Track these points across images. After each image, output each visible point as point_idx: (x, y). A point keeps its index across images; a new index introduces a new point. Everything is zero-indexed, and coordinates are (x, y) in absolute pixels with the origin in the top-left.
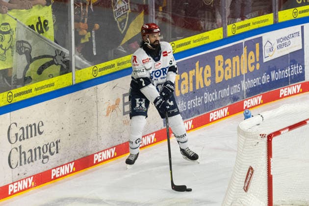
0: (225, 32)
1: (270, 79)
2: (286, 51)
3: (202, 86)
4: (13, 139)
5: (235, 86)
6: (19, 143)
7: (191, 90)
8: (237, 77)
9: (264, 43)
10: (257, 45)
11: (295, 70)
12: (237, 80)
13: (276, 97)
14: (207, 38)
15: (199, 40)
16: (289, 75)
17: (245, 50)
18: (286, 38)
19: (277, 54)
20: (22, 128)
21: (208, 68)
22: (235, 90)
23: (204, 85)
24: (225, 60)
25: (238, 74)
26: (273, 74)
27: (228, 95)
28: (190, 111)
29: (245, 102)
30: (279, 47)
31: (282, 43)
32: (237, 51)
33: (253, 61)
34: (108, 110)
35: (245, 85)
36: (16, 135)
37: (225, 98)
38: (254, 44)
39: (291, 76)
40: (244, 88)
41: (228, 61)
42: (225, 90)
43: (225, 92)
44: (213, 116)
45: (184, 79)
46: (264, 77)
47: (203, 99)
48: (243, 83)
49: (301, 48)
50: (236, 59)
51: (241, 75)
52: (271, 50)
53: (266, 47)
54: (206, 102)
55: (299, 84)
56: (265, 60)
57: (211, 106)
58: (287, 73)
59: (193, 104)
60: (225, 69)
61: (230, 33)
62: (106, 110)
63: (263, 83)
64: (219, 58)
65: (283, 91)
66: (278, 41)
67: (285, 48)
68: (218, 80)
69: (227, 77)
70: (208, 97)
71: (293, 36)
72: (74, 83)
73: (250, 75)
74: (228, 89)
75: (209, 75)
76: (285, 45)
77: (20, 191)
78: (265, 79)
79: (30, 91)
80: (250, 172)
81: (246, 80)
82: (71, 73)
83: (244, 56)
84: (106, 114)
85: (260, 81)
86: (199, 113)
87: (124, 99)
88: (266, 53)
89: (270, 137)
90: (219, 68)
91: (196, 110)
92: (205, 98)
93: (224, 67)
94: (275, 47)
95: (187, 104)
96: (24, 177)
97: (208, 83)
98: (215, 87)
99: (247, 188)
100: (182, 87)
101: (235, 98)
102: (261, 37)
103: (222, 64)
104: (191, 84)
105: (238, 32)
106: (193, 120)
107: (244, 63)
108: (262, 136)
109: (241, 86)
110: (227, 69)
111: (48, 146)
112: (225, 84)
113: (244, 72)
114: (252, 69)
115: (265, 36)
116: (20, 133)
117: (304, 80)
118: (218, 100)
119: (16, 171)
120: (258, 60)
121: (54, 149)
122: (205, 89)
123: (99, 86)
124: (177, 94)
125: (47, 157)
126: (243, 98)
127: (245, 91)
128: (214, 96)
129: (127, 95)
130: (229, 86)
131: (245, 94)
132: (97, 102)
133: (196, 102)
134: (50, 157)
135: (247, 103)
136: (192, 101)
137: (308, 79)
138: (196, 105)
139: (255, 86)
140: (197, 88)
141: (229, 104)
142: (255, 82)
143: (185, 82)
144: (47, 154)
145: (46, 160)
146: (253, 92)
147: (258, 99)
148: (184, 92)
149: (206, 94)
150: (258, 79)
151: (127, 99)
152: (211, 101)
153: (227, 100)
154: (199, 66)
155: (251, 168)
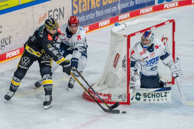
1: (135, 4)
3: (95, 7)
5: (114, 7)
7: (89, 9)
8: (115, 2)
12: (115, 4)
13: (138, 14)
16: (146, 2)
22: (114, 9)
23: (96, 6)
25: (116, 0)
27: (110, 12)
28: (87, 21)
29: (120, 16)
34: (40, 20)
35: (120, 7)
37: (108, 14)
39: (147, 2)
40: (119, 8)
42: (108, 9)
43: (108, 11)
44: (101, 24)
45: (84, 3)
46: (131, 2)
47: (95, 15)
48: (119, 5)
51: (118, 1)
54: (97, 16)
55: (151, 7)
57: (100, 19)
58: (144, 0)
59: (89, 17)
62: (38, 20)
63: (131, 6)
65: (142, 11)
68: (104, 3)
69: (110, 2)
70: (98, 13)
72: (20, 4)
73: (123, 1)
74: (110, 9)
75: (99, 1)
80: (118, 57)
81: (121, 4)
84: (38, 22)
85: (129, 5)
86: (93, 22)
87: (49, 14)
89: (129, 37)
91: (91, 21)
92: (97, 14)
95: (85, 17)
97: (98, 6)
98: (102, 8)
99: (116, 65)
100: (83, 7)
101: (114, 14)
104: (88, 6)
106: (89, 26)
108: (125, 36)
109: (117, 8)
111: (5, 40)
112: (108, 6)
117: (154, 4)
118: (104, 15)
121: (8, 42)
122: (97, 9)
123: (35, 6)
124: (80, 11)
125: (4, 46)
126: (119, 14)
127: (120, 10)
128: (102, 13)
129: (51, 11)
130: (110, 7)
131: (120, 12)
132: (33, 15)
133: (91, 16)
134: (6, 46)
135: (121, 17)
136: (89, 15)
137: (156, 4)
138: (91, 18)
139: (126, 7)
140: (92, 8)
141: (111, 17)
142: (125, 5)
143: (85, 5)
144: (4, 44)
145: (3, 48)
146: (124, 11)
147: (127, 15)
148: (84, 10)
149: (97, 11)
150: (127, 3)
151: (51, 14)
152: (100, 15)
153: (109, 15)
155: (118, 54)
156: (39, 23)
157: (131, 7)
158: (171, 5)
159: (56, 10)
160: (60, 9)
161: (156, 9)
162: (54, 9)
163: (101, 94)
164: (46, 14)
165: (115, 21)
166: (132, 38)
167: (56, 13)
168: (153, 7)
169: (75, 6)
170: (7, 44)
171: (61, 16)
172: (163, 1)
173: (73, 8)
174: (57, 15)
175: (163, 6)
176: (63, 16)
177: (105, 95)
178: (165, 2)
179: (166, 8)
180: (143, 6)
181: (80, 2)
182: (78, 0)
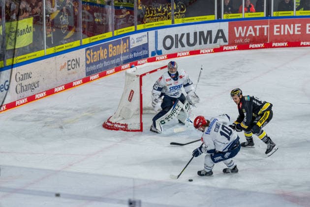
0: (113, 34)
1: (133, 57)
2: (140, 43)
3: (103, 58)
4: (18, 80)
6: (21, 82)
7: (98, 60)
9: (130, 39)
10: (128, 40)
11: (144, 52)
12: (118, 56)
13: (136, 64)
14: (105, 36)
15: (101, 37)
17: (122, 42)
18: (140, 38)
19: (136, 45)
20: (22, 75)
21: (106, 50)
22: (118, 60)
24: (113, 46)
26: (135, 54)
27: (115, 63)
28: (98, 70)
30: (138, 41)
31: (139, 40)
32: (118, 43)
33: (126, 47)
34: (61, 68)
35: (122, 59)
36: (20, 78)
37: (113, 64)
38: (126, 40)
39: (143, 55)
40: (122, 60)
41: (115, 47)
42: (113, 60)
43: (113, 62)
44: (108, 72)
47: (104, 65)
48: (121, 57)
49: (147, 42)
50: (118, 46)
51: (120, 54)
52: (134, 43)
53: (131, 42)
55: (146, 59)
56: (131, 47)
57: (108, 68)
58: (141, 54)
60: (113, 51)
61: (115, 35)
64: (111, 46)
65: (139, 62)
66: (137, 39)
67: (140, 42)
68: (110, 56)
69: (114, 55)
70: (106, 64)
71: (143, 36)
72: (45, 55)
73: (124, 54)
74: (115, 60)
75: (106, 53)
76: (140, 41)
77: (21, 104)
78: (131, 56)
79: (25, 58)
80: (132, 93)
81: (123, 57)
82: (44, 51)
83: (122, 45)
85: (129, 57)
86: (101, 71)
87: (68, 63)
88: (131, 44)
90: (110, 50)
91: (101, 69)
93: (113, 50)
94: (135, 42)
95: (96, 67)
96: (23, 97)
97: (106, 57)
98: (109, 59)
100: (94, 58)
101: (118, 64)
102: (129, 37)
103: (112, 48)
104: (98, 57)
105: (119, 34)
106: (99, 74)
107: (122, 48)
109: (120, 59)
110: (114, 51)
111: (34, 84)
112: (113, 58)
113: (122, 53)
114: (125, 51)
115: (131, 36)
116: (21, 77)
117: (148, 56)
118: (110, 65)
119: (19, 95)
120: (128, 47)
121: (36, 85)
122: (105, 60)
123: (57, 56)
124: (92, 62)
125: (33, 89)
126: (121, 65)
128: (108, 63)
129: (70, 61)
131: (122, 62)
132: (56, 64)
133: (100, 66)
134: (35, 89)
135: (123, 67)
136: (98, 65)
137: (150, 56)
138: (100, 67)
139: (127, 59)
140: (101, 59)
141: (115, 67)
142: (126, 57)
143: (95, 56)
144: (34, 87)
145: (33, 90)
146: (125, 62)
147: (128, 65)
148: (95, 61)
149: (105, 62)
151: (70, 63)
154: (102, 49)
155: (132, 91)
156: (61, 70)
157: (131, 59)
158: (161, 58)
159: (73, 60)
160: (76, 59)
161: (150, 61)
163: (119, 124)
164: (65, 63)
165: (118, 69)
166: (143, 78)
167: (73, 63)
168: (148, 59)
169: (88, 57)
170: (36, 87)
171: (77, 65)
172: (155, 54)
173: (87, 59)
174: (74, 64)
175: (155, 58)
176: (79, 65)
177: (122, 125)
178: (157, 55)
179: (158, 60)
180: (140, 58)
181: (92, 54)
182: (90, 53)
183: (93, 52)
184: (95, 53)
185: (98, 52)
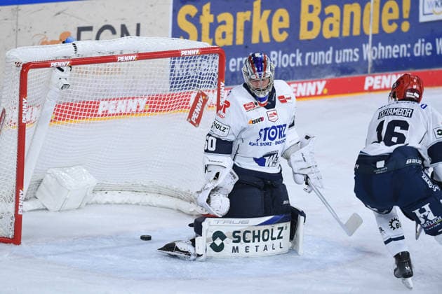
1: (433, 51)
3: (266, 39)
5: (346, 51)
7: (240, 42)
8: (352, 37)
12: (352, 41)
21: (283, 12)
22: (347, 55)
23: (272, 38)
24: (324, 6)
25: (356, 32)
26: (440, 42)
27: (329, 62)
28: (234, 75)
29: (367, 79)
33: (395, 15)
35: (369, 52)
37: (320, 67)
40: (369, 56)
41: (333, 9)
42: (322, 53)
43: (322, 57)
45: (224, 22)
46: (418, 45)
48: (367, 48)
50: (353, 8)
51: (363, 35)
52: (439, 4)
56: (423, 19)
57: (288, 74)
60: (323, 20)
63: (417, 55)
68: (307, 35)
69: (327, 34)
70: (280, 59)
73: (382, 38)
74: (330, 52)
75: (286, 24)
78: (422, 49)
81: (375, 44)
83: (372, 7)
85: (410, 50)
88: (426, 7)
90: (308, 17)
92: (273, 59)
93: (323, 16)
97: (281, 38)
98: (297, 45)
100: (218, 34)
101: (345, 69)
103: (317, 12)
104: (240, 33)
107: (372, 17)
109: (361, 53)
110: (328, 21)
112: (321, 44)
113: (371, 30)
114: (390, 29)
118: (303, 67)
120: (406, 16)
126: (366, 72)
127: (370, 61)
128: (294, 60)
129: (88, 29)
130: (331, 48)
131: (370, 66)
132: (17, 31)
135: (372, 81)
136: (239, 60)
139: (396, 56)
140: (255, 40)
141: (329, 77)
142: (396, 50)
143: (226, 28)
148: (222, 42)
149: (274, 53)
150: (404, 46)
152: (285, 66)
153: (325, 70)
154: (263, 8)
157: (420, 57)
159: (108, 27)
162: (100, 26)
165: (345, 86)
169: (187, 27)
173: (179, 31)
181: (207, 18)
182: (200, 13)
183: (215, 11)
184: (226, 16)
185: (242, 16)
